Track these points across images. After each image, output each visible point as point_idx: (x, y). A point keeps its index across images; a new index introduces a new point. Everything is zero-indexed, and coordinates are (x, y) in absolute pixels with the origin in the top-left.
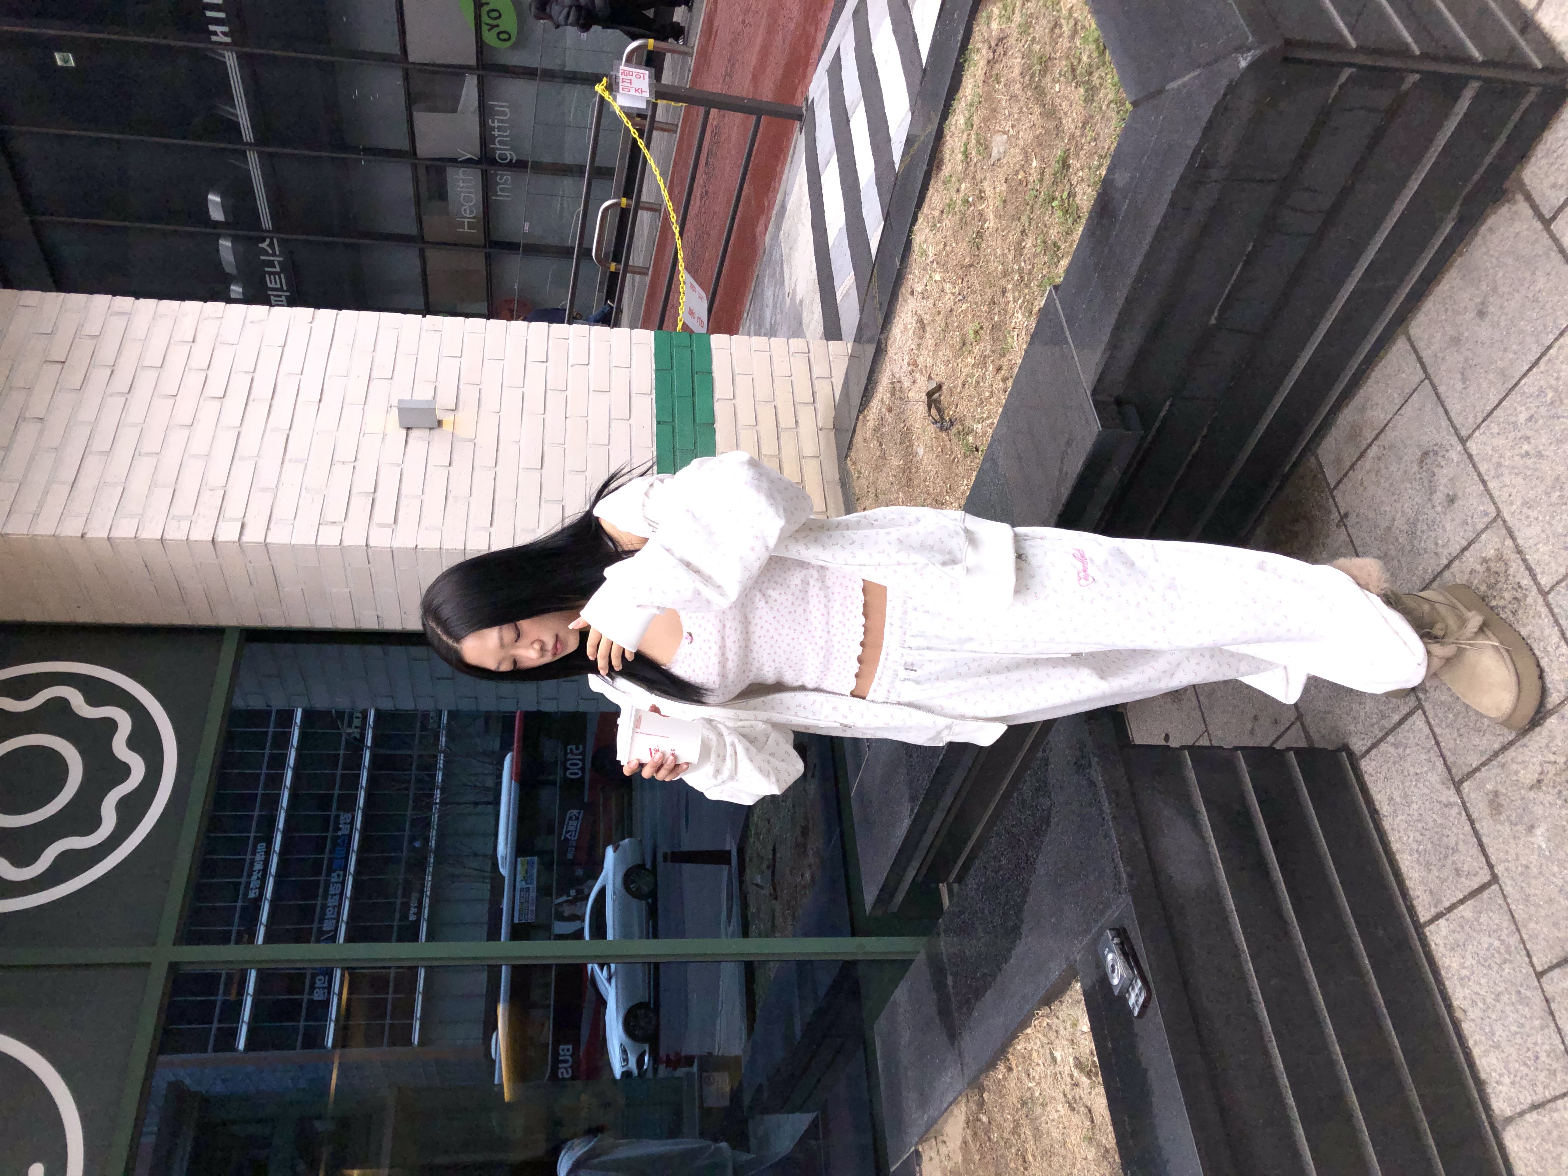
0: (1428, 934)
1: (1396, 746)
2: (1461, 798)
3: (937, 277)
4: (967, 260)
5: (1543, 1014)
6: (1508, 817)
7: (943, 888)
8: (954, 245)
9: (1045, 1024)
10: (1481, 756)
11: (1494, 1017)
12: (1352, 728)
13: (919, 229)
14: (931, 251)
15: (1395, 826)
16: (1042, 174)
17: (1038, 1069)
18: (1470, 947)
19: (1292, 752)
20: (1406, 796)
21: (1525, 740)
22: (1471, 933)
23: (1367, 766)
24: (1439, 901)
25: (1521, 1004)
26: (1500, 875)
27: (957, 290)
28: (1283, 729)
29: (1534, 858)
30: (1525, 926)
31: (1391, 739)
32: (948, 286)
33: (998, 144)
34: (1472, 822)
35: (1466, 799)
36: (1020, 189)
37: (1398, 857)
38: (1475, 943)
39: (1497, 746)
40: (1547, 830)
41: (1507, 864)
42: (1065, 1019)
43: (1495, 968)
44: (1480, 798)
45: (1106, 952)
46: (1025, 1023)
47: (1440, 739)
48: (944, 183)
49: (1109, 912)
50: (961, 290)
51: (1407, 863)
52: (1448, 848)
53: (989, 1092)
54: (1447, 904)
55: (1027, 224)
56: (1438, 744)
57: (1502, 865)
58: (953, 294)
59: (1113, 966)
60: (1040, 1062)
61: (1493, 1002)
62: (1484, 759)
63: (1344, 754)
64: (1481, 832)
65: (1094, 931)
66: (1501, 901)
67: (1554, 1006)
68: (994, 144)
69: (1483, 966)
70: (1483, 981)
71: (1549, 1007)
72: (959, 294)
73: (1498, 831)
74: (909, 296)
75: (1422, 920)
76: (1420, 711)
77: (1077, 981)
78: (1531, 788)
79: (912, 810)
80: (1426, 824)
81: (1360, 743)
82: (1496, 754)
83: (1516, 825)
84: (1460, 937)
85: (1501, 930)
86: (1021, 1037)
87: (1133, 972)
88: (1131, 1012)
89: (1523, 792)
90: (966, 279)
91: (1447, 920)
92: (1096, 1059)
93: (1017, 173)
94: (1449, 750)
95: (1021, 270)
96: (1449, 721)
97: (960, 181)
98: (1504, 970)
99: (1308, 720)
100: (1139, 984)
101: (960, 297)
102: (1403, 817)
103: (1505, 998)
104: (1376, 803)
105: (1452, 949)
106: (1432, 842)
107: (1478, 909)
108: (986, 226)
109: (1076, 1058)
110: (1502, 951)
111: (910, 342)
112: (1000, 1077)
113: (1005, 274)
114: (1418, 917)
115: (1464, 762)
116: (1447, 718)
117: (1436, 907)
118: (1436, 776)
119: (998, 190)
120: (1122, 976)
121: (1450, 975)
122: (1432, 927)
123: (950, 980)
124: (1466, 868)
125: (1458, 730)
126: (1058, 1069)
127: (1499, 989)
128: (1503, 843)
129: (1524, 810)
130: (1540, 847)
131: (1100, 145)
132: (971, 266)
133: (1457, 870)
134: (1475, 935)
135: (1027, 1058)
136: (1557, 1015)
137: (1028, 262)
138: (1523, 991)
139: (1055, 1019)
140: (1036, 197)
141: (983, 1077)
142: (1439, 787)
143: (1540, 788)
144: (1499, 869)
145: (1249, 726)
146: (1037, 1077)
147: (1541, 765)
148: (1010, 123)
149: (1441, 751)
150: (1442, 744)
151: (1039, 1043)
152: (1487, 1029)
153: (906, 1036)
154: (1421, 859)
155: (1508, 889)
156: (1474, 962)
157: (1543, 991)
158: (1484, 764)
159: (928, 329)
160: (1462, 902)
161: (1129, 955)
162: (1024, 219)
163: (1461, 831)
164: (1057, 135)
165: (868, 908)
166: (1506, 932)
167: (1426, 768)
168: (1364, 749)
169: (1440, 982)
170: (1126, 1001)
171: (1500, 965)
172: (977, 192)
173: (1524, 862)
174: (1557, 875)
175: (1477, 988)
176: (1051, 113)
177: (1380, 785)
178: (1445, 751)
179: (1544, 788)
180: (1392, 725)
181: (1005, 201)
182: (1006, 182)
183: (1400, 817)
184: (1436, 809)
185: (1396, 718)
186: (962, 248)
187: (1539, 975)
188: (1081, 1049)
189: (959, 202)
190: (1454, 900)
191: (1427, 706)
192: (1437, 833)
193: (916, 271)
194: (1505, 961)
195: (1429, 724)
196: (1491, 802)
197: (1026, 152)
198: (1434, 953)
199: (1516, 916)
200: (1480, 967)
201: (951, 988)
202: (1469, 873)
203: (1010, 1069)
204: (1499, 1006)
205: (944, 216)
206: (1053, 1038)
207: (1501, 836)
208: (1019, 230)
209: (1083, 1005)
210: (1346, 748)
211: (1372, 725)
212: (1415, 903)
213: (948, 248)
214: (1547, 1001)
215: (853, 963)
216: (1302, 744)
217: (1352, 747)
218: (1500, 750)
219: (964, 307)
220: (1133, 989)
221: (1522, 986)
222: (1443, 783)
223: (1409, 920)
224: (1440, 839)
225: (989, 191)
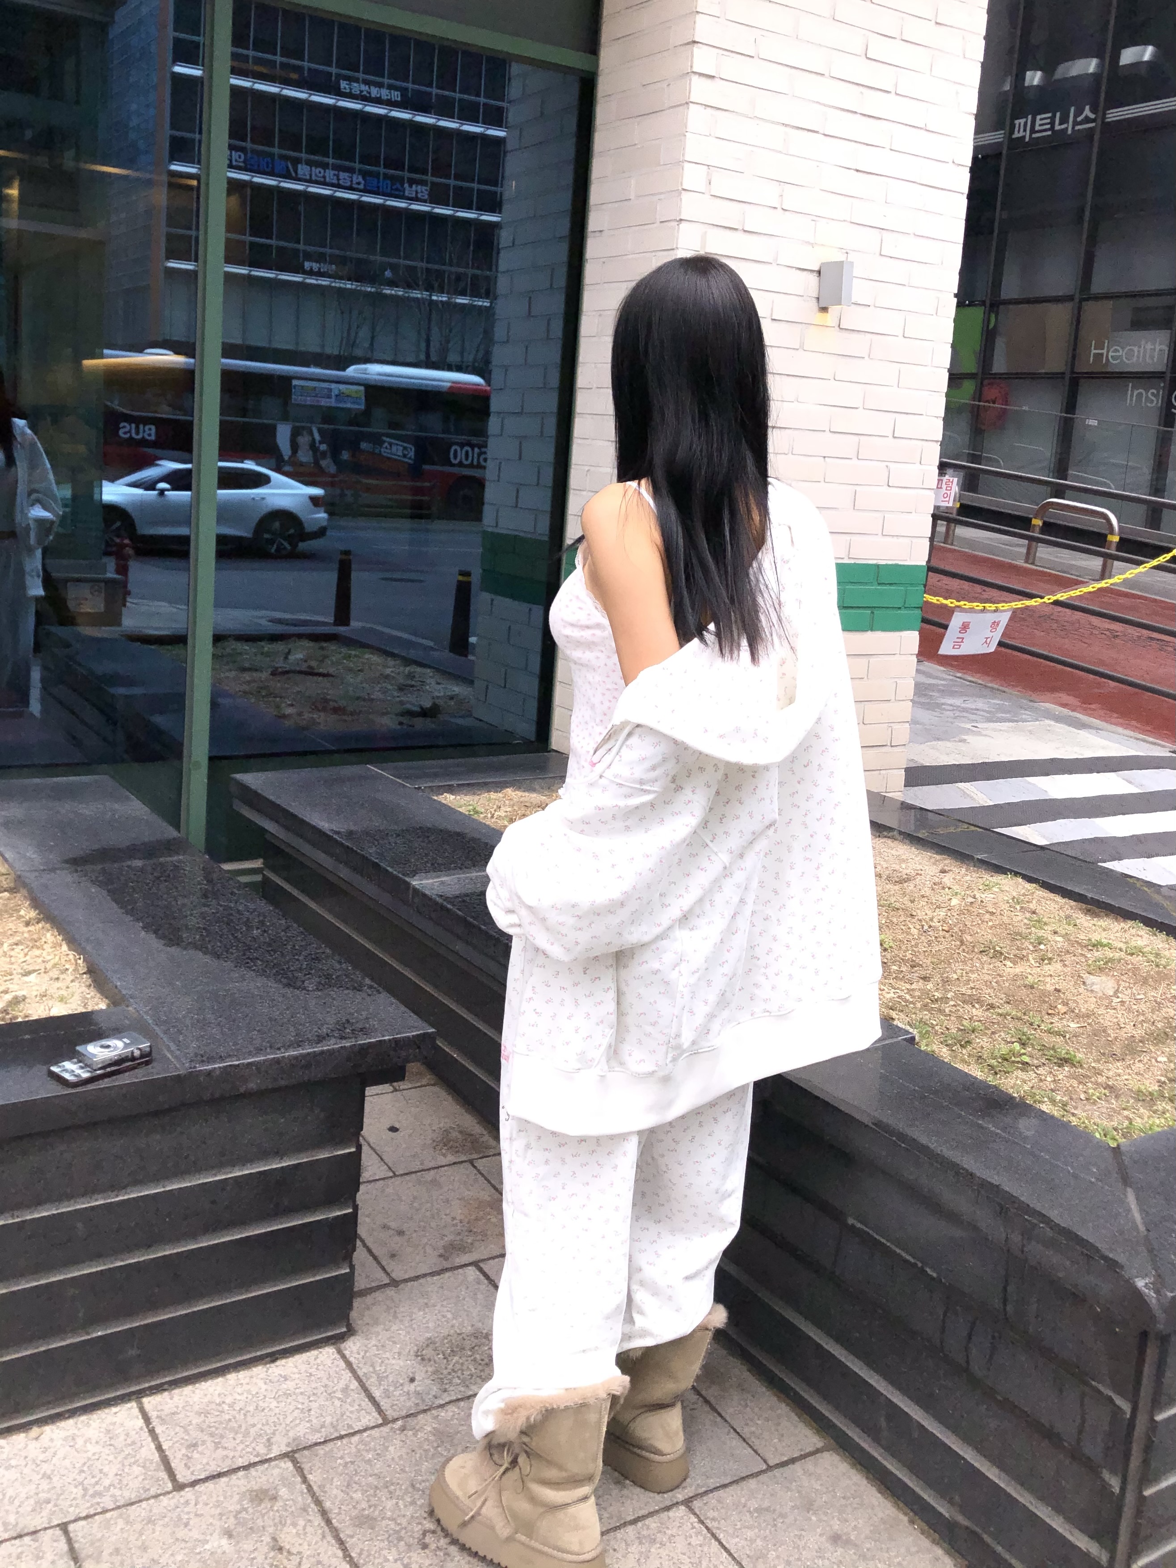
0: (129, 1405)
1: (345, 1390)
2: (275, 1458)
3: (955, 902)
4: (969, 938)
5: (20, 1526)
6: (246, 1510)
7: (258, 864)
8: (990, 924)
9: (67, 966)
10: (319, 1487)
11: (26, 1471)
12: (374, 1342)
13: (1017, 884)
14: (987, 897)
15: (254, 1380)
16: (1058, 1034)
17: (22, 955)
18: (108, 1452)
19: (348, 1270)
20: (287, 1395)
21: (329, 1538)
22: (123, 1455)
23: (328, 1353)
24: (163, 1421)
25: (36, 1503)
26: (182, 1493)
27: (935, 924)
28: (384, 1263)
29: (195, 1534)
30: (121, 1516)
31: (355, 1384)
32: (942, 913)
33: (1103, 984)
34: (245, 1468)
35: (273, 1463)
36: (1045, 1006)
37: (220, 1379)
38: (111, 1458)
39: (327, 1505)
40: (224, 1553)
41: (193, 1502)
42: (70, 990)
43: (80, 1478)
44: (271, 1480)
45: (125, 1040)
46: (73, 942)
47: (345, 1441)
48: (1068, 917)
49: (173, 1047)
50: (935, 929)
51: (211, 1390)
52: (222, 1437)
53: (9, 899)
54: (158, 1430)
55: (1000, 1011)
56: (341, 1437)
57: (193, 1497)
58: (931, 920)
59: (108, 1047)
60: (28, 958)
61: (42, 1472)
62: (315, 1488)
63: (344, 1329)
64: (234, 1477)
65: (156, 1028)
66: (153, 1492)
67: (27, 1539)
68: (1104, 978)
69: (85, 1464)
70: (67, 1463)
71: (27, 1534)
72: (930, 927)
73: (231, 1496)
74: (940, 868)
75: (145, 1400)
76: (380, 1421)
77: (108, 1005)
78: (275, 1539)
79: (338, 833)
80: (253, 1416)
81: (355, 1349)
82: (318, 1502)
83: (236, 1517)
84: (119, 1442)
85: (121, 1489)
86: (60, 938)
87: (100, 1069)
88: (56, 1063)
89: (271, 1530)
90: (947, 935)
91: (141, 1429)
92: (20, 1020)
93: (1065, 1004)
94: (332, 1450)
95: (945, 999)
96: (364, 1453)
97: (1066, 936)
98: (76, 1487)
99: (391, 1292)
100: (85, 1075)
101: (926, 927)
102: (263, 1390)
103: (45, 1485)
104: (283, 1362)
105: (108, 1431)
106: (230, 1420)
107: (148, 1464)
108: (1009, 963)
109: (24, 998)
110: (97, 1488)
111: (885, 865)
112: (22, 913)
113: (946, 981)
114: (147, 1395)
115: (314, 1465)
116: (368, 1451)
117: (158, 1417)
118: (303, 1432)
119: (1048, 979)
120: (95, 1056)
121: (80, 1426)
122: (136, 1411)
123: (138, 863)
124: (196, 1455)
125: (352, 1463)
126: (16, 977)
127: (55, 1479)
128: (218, 1501)
129: (251, 1528)
130: (207, 1542)
131: (1080, 1105)
132: (962, 942)
133: (195, 1445)
134: (120, 1459)
135: (35, 943)
136: (17, 1542)
137: (954, 1009)
138: (50, 1506)
139: (72, 978)
140: (1031, 1024)
141: (24, 892)
142: (291, 1434)
143: (273, 1549)
144: (188, 1493)
145: (393, 1225)
146: (12, 953)
147: (299, 1553)
148: (1126, 999)
149: (331, 1440)
150: (339, 1443)
151: (49, 958)
152: (13, 1462)
153: (88, 809)
154: (213, 1406)
155: (164, 1500)
156: (90, 1454)
157: (46, 1529)
158: (310, 1488)
159: (897, 887)
160: (159, 1448)
161: (119, 1066)
162: (1008, 1008)
163: (237, 1454)
164: (1104, 1054)
165: (238, 776)
166: (118, 1493)
167: (315, 1421)
168: (347, 1353)
169: (73, 1413)
170: (70, 1059)
171: (82, 1483)
172: (1050, 955)
173: (191, 1523)
174: (172, 1559)
175: (60, 1454)
176: (1132, 1048)
177: (303, 1368)
178: (330, 1446)
179: (272, 1554)
180: (369, 1388)
181: (1032, 987)
182: (1056, 990)
183: (264, 1387)
184: (266, 1428)
185: (377, 1394)
186: (985, 934)
187: (64, 1527)
188: (34, 1005)
189: (1041, 933)
190: (161, 1439)
191: (385, 1429)
192: (240, 1426)
193: (968, 878)
194: (85, 1490)
195: (365, 1430)
196: (265, 1492)
197: (1088, 1016)
198: (107, 1411)
199: (134, 1507)
200: (83, 1461)
201: (129, 863)
202: (189, 1458)
203: (27, 924)
204: (36, 1478)
205: (1028, 915)
206: (51, 974)
207: (225, 1498)
208: (994, 1001)
209: (81, 1010)
210: (351, 1332)
211: (372, 1366)
212: (166, 1394)
213: (987, 916)
214: (35, 1532)
215: (179, 756)
216: (360, 1283)
217: (352, 1338)
218: (322, 1507)
219: (914, 931)
220: (82, 1068)
221: (56, 1505)
222: (294, 1440)
223: (147, 1385)
224: (232, 1430)
225: (1047, 968)
